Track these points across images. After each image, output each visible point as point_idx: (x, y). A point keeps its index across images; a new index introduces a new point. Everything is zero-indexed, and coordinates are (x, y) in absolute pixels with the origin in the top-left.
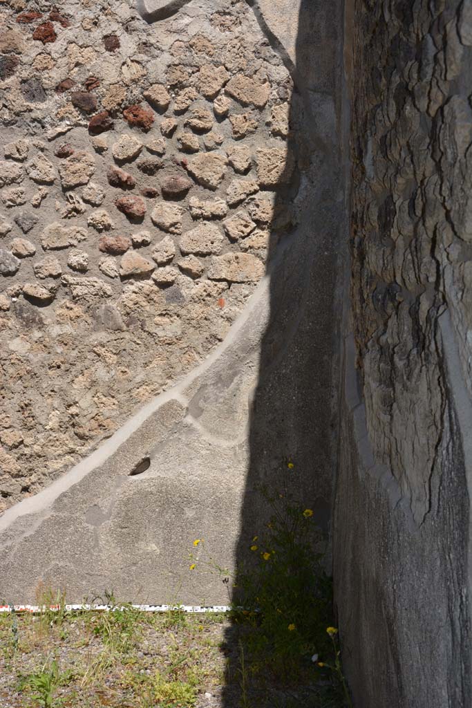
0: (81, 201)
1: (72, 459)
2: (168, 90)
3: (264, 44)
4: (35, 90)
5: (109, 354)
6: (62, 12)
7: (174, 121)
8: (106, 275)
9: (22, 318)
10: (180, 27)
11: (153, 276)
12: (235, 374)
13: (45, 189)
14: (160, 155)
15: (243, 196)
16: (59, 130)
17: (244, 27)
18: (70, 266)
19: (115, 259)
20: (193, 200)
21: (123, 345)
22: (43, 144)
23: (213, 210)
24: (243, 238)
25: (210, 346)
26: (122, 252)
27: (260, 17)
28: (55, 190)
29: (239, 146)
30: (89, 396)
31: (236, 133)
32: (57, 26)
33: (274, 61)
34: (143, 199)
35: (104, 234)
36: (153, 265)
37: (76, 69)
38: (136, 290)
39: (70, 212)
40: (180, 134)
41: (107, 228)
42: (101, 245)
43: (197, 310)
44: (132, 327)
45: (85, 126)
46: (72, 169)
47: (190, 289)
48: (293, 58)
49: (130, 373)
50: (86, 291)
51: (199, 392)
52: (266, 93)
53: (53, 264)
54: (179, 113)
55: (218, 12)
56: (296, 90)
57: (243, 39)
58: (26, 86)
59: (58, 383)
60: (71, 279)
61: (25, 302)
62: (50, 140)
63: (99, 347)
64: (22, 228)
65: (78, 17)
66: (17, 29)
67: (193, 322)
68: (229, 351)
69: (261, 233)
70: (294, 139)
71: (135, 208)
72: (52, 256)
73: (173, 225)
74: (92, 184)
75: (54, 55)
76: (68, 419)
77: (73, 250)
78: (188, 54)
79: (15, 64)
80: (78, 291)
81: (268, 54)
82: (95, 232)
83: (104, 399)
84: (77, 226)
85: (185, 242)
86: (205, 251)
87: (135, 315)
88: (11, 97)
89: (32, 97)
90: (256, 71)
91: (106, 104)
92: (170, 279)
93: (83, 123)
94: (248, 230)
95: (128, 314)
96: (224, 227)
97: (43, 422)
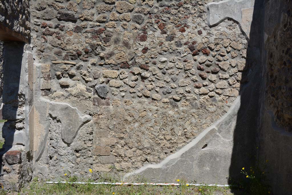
0: (190, 74)
1: (184, 144)
2: (214, 45)
3: (241, 34)
4: (179, 44)
5: (196, 115)
6: (187, 25)
7: (216, 53)
8: (196, 94)
9: (172, 105)
10: (219, 29)
11: (208, 94)
12: (230, 122)
13: (180, 70)
14: (211, 62)
15: (234, 73)
16: (185, 55)
17: (236, 30)
18: (186, 91)
19: (198, 89)
20: (220, 74)
21: (200, 113)
22: (180, 58)
23: (226, 77)
24: (233, 85)
25: (223, 114)
26: (200, 88)
27: (240, 27)
28: (183, 71)
29: (233, 60)
30: (190, 126)
31: (232, 57)
32: (186, 28)
33: (243, 38)
34: (206, 73)
35: (195, 83)
36: (209, 91)
37: (190, 39)
38: (204, 98)
39: (186, 77)
40: (217, 56)
41: (196, 81)
42: (194, 85)
43: (220, 104)
44: (202, 108)
45: (191, 54)
46: (188, 65)
47: (218, 98)
48: (249, 38)
49: (201, 120)
50: (190, 98)
51: (220, 126)
52: (241, 47)
53: (181, 90)
54: (217, 51)
55: (229, 26)
56: (249, 46)
57: (235, 33)
58: (177, 43)
59: (182, 123)
60: (186, 95)
61: (173, 101)
62: (182, 57)
63: (193, 113)
64: (173, 81)
65: (192, 26)
66: (175, 29)
67: (219, 107)
68: (230, 115)
69: (238, 83)
70: (247, 59)
71: (204, 76)
72: (181, 88)
73: (214, 81)
74: (193, 69)
75: (184, 36)
76: (184, 133)
77: (187, 87)
78: (220, 36)
79: (174, 38)
80: (188, 98)
81: (242, 37)
82: (193, 82)
83: (194, 128)
84: (188, 80)
85: (217, 85)
86: (223, 88)
87: (203, 105)
88: (172, 46)
89: (178, 46)
90: (238, 41)
91: (198, 48)
92: (213, 95)
93: (191, 53)
94: (235, 82)
95: (201, 104)
96: (228, 81)
97: (177, 134)
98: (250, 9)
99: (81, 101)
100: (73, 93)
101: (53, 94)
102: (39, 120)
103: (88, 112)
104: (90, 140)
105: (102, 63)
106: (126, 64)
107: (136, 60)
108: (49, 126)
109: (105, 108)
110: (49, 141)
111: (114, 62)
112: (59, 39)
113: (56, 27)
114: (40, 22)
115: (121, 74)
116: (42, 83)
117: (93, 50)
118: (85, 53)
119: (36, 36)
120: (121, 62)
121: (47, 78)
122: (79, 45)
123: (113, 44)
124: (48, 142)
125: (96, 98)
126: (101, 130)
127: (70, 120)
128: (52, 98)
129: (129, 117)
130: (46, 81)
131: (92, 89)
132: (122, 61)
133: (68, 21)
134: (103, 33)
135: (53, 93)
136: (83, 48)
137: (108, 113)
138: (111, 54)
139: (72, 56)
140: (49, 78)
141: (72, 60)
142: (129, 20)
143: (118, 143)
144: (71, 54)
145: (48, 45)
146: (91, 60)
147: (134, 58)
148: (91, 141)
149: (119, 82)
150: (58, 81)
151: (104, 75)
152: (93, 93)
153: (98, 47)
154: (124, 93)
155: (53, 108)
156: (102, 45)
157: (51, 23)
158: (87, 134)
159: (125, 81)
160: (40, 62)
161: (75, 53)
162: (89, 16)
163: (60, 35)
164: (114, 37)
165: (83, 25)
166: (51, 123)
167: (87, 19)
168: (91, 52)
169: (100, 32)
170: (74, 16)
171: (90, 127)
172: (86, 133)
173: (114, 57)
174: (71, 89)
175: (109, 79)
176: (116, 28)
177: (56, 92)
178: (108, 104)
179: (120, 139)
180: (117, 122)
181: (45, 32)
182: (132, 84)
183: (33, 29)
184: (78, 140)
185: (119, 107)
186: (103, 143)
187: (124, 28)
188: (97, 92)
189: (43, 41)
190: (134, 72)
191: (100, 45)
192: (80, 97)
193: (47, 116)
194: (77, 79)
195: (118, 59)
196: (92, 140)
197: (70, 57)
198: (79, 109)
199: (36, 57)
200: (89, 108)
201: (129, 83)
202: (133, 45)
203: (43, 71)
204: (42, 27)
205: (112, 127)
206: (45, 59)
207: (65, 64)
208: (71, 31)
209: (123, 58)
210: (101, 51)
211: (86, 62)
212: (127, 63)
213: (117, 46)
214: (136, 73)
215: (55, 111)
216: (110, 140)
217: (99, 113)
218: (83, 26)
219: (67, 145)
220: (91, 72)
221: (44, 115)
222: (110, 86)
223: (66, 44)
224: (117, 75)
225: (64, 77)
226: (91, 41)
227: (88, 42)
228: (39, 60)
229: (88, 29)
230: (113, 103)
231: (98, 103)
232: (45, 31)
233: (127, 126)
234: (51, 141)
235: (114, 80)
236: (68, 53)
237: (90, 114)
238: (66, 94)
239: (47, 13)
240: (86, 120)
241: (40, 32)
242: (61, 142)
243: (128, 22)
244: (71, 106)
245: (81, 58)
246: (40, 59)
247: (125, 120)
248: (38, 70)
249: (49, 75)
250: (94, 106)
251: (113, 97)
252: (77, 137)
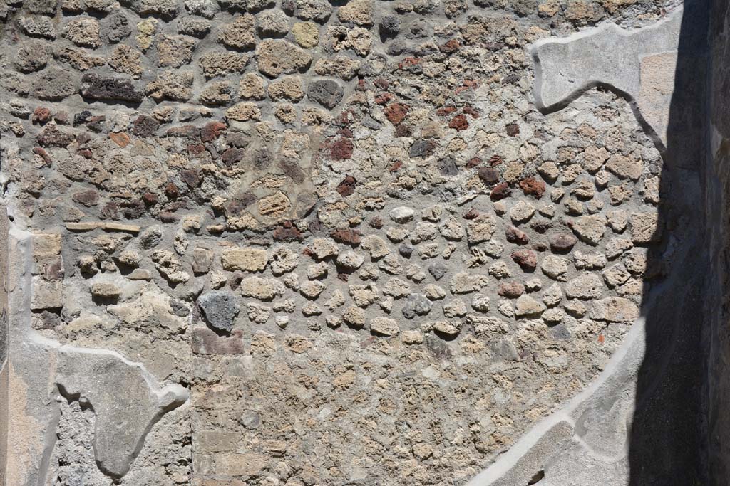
0: (484, 254)
1: (474, 470)
2: (558, 166)
3: (639, 131)
4: (449, 167)
5: (505, 381)
6: (473, 107)
7: (562, 190)
8: (504, 315)
9: (433, 350)
10: (569, 117)
11: (543, 316)
12: (615, 399)
13: (454, 244)
14: (550, 217)
15: (620, 251)
16: (468, 197)
17: (622, 118)
18: (474, 307)
19: (510, 301)
20: (577, 254)
21: (517, 373)
22: (454, 209)
23: (595, 262)
24: (620, 285)
25: (592, 375)
26: (517, 296)
27: (637, 111)
28: (462, 245)
29: (616, 210)
30: (488, 416)
31: (614, 200)
32: (469, 117)
33: (647, 144)
34: (535, 253)
35: (502, 281)
36: (544, 307)
37: (483, 150)
38: (529, 327)
39: (474, 263)
40: (567, 200)
41: (505, 276)
42: (500, 290)
43: (581, 345)
44: (525, 358)
45: (488, 194)
46: (478, 228)
47: (574, 327)
48: (665, 142)
49: (524, 397)
50: (487, 328)
51: (583, 414)
52: (639, 169)
53: (460, 305)
54: (565, 184)
55: (601, 107)
56: (665, 167)
57: (621, 127)
58: (442, 164)
59: (464, 405)
60: (474, 318)
61: (435, 336)
62: (459, 206)
63: (498, 375)
64: (435, 276)
65: (487, 110)
66: (437, 120)
67: (576, 354)
68: (611, 380)
69: (635, 281)
70: (662, 207)
71: (529, 260)
72: (459, 299)
73: (560, 274)
74: (493, 241)
75: (466, 139)
76: (470, 436)
77: (477, 294)
78: (575, 138)
79: (434, 147)
80: (480, 328)
81: (642, 139)
82: (494, 279)
83: (501, 419)
84: (480, 274)
85: (571, 288)
86: (588, 296)
87: (528, 348)
88: (429, 172)
89: (446, 171)
90: (632, 152)
91: (508, 176)
92: (558, 318)
93: (486, 191)
94: (624, 279)
95: (522, 347)
96: (604, 276)
97: (450, 438)
98: (665, 54)
99: (156, 343)
100: (131, 319)
101: (70, 323)
102: (25, 404)
103: (178, 375)
104: (183, 463)
105: (219, 227)
106: (290, 228)
107: (320, 217)
108: (56, 422)
109: (227, 363)
110: (53, 469)
111: (253, 224)
112: (87, 158)
113: (79, 121)
114: (29, 108)
115: (275, 257)
116: (36, 290)
117: (189, 187)
118: (166, 197)
119: (18, 149)
120: (274, 222)
121: (51, 273)
122: (149, 174)
123: (251, 168)
124: (53, 471)
125: (203, 334)
126: (217, 429)
127: (123, 403)
128: (67, 337)
129: (303, 389)
130: (48, 284)
131: (187, 304)
132: (280, 220)
133: (115, 104)
134: (222, 137)
135: (68, 320)
136: (160, 183)
137: (239, 378)
138: (245, 201)
139: (128, 206)
140: (58, 274)
141: (128, 219)
142: (299, 95)
143: (268, 470)
144: (123, 200)
145: (55, 175)
146: (184, 217)
147: (315, 210)
148: (186, 464)
149: (270, 284)
150: (84, 281)
151: (224, 264)
152: (191, 316)
153: (206, 179)
154: (287, 317)
155: (69, 366)
156: (218, 174)
157: (62, 110)
158: (175, 442)
159: (288, 281)
160: (29, 227)
161: (135, 197)
162: (177, 86)
163: (89, 146)
164: (254, 147)
165: (159, 115)
166: (64, 413)
167: (170, 95)
168: (184, 194)
169: (211, 133)
170: (132, 87)
171: (182, 421)
172: (171, 440)
173: (253, 209)
174: (126, 305)
175: (240, 273)
176: (256, 120)
177: (79, 315)
178: (238, 351)
179: (274, 456)
180: (267, 403)
181: (46, 137)
182: (309, 287)
183: (6, 128)
184: (146, 464)
185: (272, 359)
186: (222, 470)
187: (283, 122)
188: (203, 313)
189: (39, 162)
190: (315, 251)
191: (213, 173)
192: (151, 331)
193: (49, 392)
194: (144, 277)
195: (267, 214)
196: (190, 461)
197: (122, 209)
198: (148, 367)
199: (16, 211)
200: (181, 364)
201: (302, 286)
202: (310, 171)
203: (38, 253)
204: (34, 123)
205: (251, 419)
206: (46, 218)
207: (108, 230)
208: (125, 131)
209: (282, 210)
210: (213, 191)
211: (169, 225)
212: (294, 225)
213: (263, 173)
214: (321, 256)
215: (76, 376)
216: (244, 461)
217: (210, 379)
218: (161, 118)
219: (112, 480)
220: (187, 253)
221: (40, 389)
222: (243, 296)
223: (110, 171)
224: (265, 263)
225: (103, 272)
226: (183, 160)
227: (174, 164)
228: (26, 219)
229: (176, 126)
230: (253, 348)
231: (208, 348)
232: (45, 134)
233: (296, 418)
234: (62, 468)
235: (255, 277)
236: (114, 197)
237: (185, 381)
238: (110, 323)
239: (50, 79)
240: (170, 402)
241: (31, 136)
242: (93, 472)
243: (296, 102)
244: (124, 360)
245: (155, 213)
246: (31, 217)
247: (291, 398)
248: (23, 250)
249: (58, 266)
250: (195, 357)
251: (253, 327)
252: (144, 452)
